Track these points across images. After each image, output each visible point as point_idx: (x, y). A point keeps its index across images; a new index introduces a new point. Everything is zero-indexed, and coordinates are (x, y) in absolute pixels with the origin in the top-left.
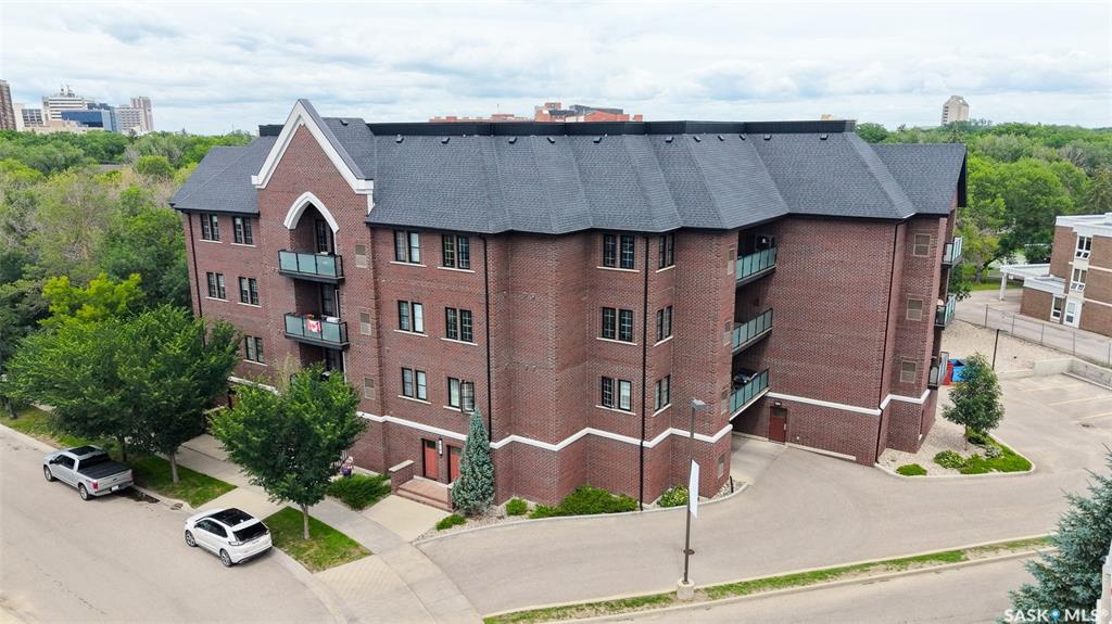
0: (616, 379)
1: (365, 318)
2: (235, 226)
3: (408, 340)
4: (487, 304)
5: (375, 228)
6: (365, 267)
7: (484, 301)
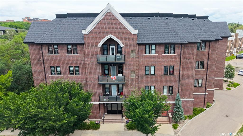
0: (198, 79)
1: (133, 72)
2: (68, 48)
3: (149, 77)
4: (180, 63)
5: (139, 44)
6: (135, 57)
7: (179, 62)
